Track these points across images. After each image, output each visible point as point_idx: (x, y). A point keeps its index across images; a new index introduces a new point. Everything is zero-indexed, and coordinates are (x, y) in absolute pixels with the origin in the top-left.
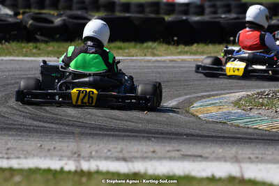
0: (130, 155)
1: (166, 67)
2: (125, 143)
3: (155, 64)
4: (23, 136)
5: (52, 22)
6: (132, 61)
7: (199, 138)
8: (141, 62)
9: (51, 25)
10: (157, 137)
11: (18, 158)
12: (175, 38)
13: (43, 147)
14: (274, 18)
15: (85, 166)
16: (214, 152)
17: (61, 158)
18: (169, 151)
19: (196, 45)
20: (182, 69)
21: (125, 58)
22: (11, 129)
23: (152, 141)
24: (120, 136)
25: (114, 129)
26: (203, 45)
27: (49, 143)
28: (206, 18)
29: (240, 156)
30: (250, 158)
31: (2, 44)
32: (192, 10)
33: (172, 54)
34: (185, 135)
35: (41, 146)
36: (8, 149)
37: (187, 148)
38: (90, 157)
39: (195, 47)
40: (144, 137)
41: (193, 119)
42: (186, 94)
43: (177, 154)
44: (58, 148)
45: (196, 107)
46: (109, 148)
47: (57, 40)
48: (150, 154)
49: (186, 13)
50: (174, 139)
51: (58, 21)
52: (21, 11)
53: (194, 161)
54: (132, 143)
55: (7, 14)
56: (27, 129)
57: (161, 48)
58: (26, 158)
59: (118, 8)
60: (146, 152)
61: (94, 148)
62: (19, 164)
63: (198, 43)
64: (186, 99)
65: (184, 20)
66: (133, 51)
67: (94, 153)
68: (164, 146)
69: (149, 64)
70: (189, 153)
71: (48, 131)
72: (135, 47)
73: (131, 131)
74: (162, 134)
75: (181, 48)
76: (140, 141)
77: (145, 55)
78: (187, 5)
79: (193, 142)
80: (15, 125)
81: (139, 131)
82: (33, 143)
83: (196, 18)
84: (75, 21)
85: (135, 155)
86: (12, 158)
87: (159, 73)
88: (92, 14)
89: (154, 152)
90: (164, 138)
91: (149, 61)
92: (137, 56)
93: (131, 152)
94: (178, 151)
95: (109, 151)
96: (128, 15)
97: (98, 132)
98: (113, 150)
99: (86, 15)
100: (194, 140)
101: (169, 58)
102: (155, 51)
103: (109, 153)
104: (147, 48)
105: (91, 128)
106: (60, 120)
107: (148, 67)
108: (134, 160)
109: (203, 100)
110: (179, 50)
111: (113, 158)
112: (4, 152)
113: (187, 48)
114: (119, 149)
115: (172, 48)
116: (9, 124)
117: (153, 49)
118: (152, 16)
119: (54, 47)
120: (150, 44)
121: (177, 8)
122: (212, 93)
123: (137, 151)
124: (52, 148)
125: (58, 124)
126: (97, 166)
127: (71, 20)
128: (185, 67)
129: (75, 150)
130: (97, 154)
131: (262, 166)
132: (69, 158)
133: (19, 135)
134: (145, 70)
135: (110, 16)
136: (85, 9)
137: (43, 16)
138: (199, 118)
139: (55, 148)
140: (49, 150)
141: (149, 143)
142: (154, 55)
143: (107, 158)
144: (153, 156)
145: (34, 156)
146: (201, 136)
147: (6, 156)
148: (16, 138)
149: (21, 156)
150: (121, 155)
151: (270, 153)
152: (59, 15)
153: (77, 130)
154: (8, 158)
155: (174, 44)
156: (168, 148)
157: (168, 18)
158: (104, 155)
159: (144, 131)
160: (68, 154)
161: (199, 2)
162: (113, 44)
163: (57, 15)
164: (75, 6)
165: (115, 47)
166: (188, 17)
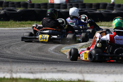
0: (34, 71)
2: (32, 65)
10: (47, 63)
14: (97, 10)
15: (15, 76)
16: (71, 69)
17: (4, 72)
18: (51, 69)
23: (44, 65)
24: (30, 62)
25: (27, 60)
28: (68, 10)
29: (83, 71)
30: (87, 72)
32: (61, 7)
34: (59, 62)
37: (60, 68)
38: (17, 72)
40: (41, 63)
41: (62, 55)
44: (2, 68)
45: (64, 49)
47: (2, 20)
48: (43, 70)
49: (59, 8)
50: (54, 63)
51: (2, 12)
53: (63, 73)
54: (36, 65)
59: (29, 6)
60: (42, 70)
61: (19, 68)
64: (59, 46)
65: (58, 11)
67: (18, 70)
70: (60, 70)
73: (35, 60)
74: (48, 61)
76: (39, 64)
78: (59, 4)
81: (39, 60)
83: (63, 10)
84: (10, 12)
85: (37, 71)
88: (17, 9)
89: (45, 69)
90: (49, 63)
93: (35, 69)
94: (56, 69)
95: (25, 69)
96: (33, 9)
97: (20, 61)
99: (14, 9)
100: (62, 64)
103: (25, 70)
105: (17, 59)
108: (36, 73)
109: (67, 46)
111: (27, 72)
114: (29, 68)
118: (44, 9)
121: (55, 6)
123: (38, 69)
125: (3, 57)
126: (20, 76)
127: (8, 11)
129: (10, 69)
130: (20, 71)
131: (92, 75)
132: (8, 72)
135: (25, 10)
136: (14, 6)
138: (65, 54)
141: (43, 65)
143: (24, 72)
144: (45, 71)
146: (66, 62)
150: (30, 71)
151: (96, 69)
152: (3, 9)
153: (11, 60)
156: (51, 67)
161: (64, 3)
162: (27, 22)
163: (2, 9)
164: (10, 5)
165: (27, 23)
166: (60, 10)
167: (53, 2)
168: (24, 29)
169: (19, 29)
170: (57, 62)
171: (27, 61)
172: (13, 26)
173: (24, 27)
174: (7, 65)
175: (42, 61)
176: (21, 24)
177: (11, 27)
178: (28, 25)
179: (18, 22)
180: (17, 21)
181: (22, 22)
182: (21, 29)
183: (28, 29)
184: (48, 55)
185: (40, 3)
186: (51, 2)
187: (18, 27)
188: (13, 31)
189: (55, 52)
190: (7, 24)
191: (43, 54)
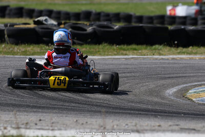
0: (142, 128)
1: (169, 63)
2: (138, 119)
3: (161, 61)
4: (64, 113)
5: (86, 30)
6: (144, 59)
7: (193, 116)
8: (150, 60)
9: (85, 32)
10: (162, 115)
11: (60, 129)
12: (176, 42)
13: (78, 121)
16: (204, 127)
17: (92, 130)
18: (170, 126)
19: (191, 47)
20: (181, 65)
21: (139, 56)
22: (55, 108)
23: (159, 118)
24: (135, 114)
25: (130, 109)
26: (197, 47)
27: (82, 119)
28: (199, 27)
31: (49, 46)
32: (188, 21)
33: (174, 54)
34: (183, 113)
35: (77, 121)
36: (53, 123)
37: (184, 124)
38: (113, 130)
39: (190, 49)
40: (152, 115)
41: (188, 102)
42: (183, 84)
43: (176, 128)
44: (89, 122)
45: (191, 93)
46: (126, 123)
47: (89, 43)
48: (157, 128)
49: (184, 23)
50: (175, 116)
51: (90, 29)
52: (63, 22)
53: (189, 133)
54: (144, 119)
55: (52, 24)
56: (67, 109)
57: (165, 49)
58: (66, 130)
59: (134, 20)
60: (154, 126)
61: (116, 122)
62: (60, 134)
63: (193, 46)
64: (184, 88)
65: (183, 29)
66: (144, 51)
67: (115, 127)
68: (168, 122)
69: (157, 61)
70: (186, 127)
71: (82, 110)
72: (146, 49)
73: (143, 110)
75: (180, 49)
76: (149, 118)
77: (154, 55)
78: (185, 18)
79: (189, 119)
80: (58, 105)
81: (148, 111)
82: (71, 118)
83: (192, 28)
84: (102, 29)
85: (146, 128)
86: (56, 130)
87: (164, 68)
88: (115, 24)
89: (159, 126)
90: (167, 116)
91: (156, 59)
92: (147, 55)
93: (143, 126)
94: (177, 125)
95: (127, 125)
97: (118, 111)
98: (130, 124)
99: (110, 25)
100: (189, 117)
101: (171, 56)
102: (161, 52)
103: (127, 126)
104: (155, 49)
105: (113, 108)
106: (91, 102)
107: (155, 64)
108: (145, 131)
109: (196, 88)
110: (179, 51)
111: (129, 130)
112: (50, 125)
113: (184, 50)
114: (134, 124)
115: (173, 49)
116: (53, 105)
117: (159, 50)
118: (158, 25)
119: (86, 48)
120: (157, 46)
121: (177, 20)
122: (203, 83)
123: (148, 125)
124: (85, 123)
125: (89, 105)
127: (99, 29)
128: (183, 64)
129: (102, 124)
130: (118, 127)
132: (97, 130)
133: (61, 113)
134: (154, 66)
135: (128, 26)
136: (109, 20)
137: (78, 25)
138: (193, 101)
139: (87, 123)
140: (83, 124)
141: (157, 119)
142: (160, 54)
144: (159, 129)
145: (71, 128)
146: (195, 114)
147: (51, 128)
148: (59, 115)
149: (62, 128)
150: (135, 128)
152: (91, 25)
153: (104, 110)
154: (52, 130)
155: (175, 47)
156: (170, 123)
157: (171, 28)
158: (123, 128)
159: (152, 111)
160: (97, 127)
161: (193, 16)
162: (130, 47)
163: (89, 25)
164: (102, 18)
165: (131, 49)
166: (185, 27)
167: (175, 14)
168: (126, 59)
169: (117, 59)
170: (179, 113)
171: (129, 111)
172: (106, 53)
173: (126, 55)
174: (97, 118)
175: (155, 112)
176: (121, 49)
177: (104, 55)
178: (131, 52)
179: (115, 47)
180: (113, 45)
181: (122, 46)
182: (119, 59)
183: (132, 58)
184: (165, 102)
185: (152, 15)
186: (170, 14)
187: (115, 55)
188: (107, 62)
189: (177, 97)
190: (97, 50)
191: (156, 99)
